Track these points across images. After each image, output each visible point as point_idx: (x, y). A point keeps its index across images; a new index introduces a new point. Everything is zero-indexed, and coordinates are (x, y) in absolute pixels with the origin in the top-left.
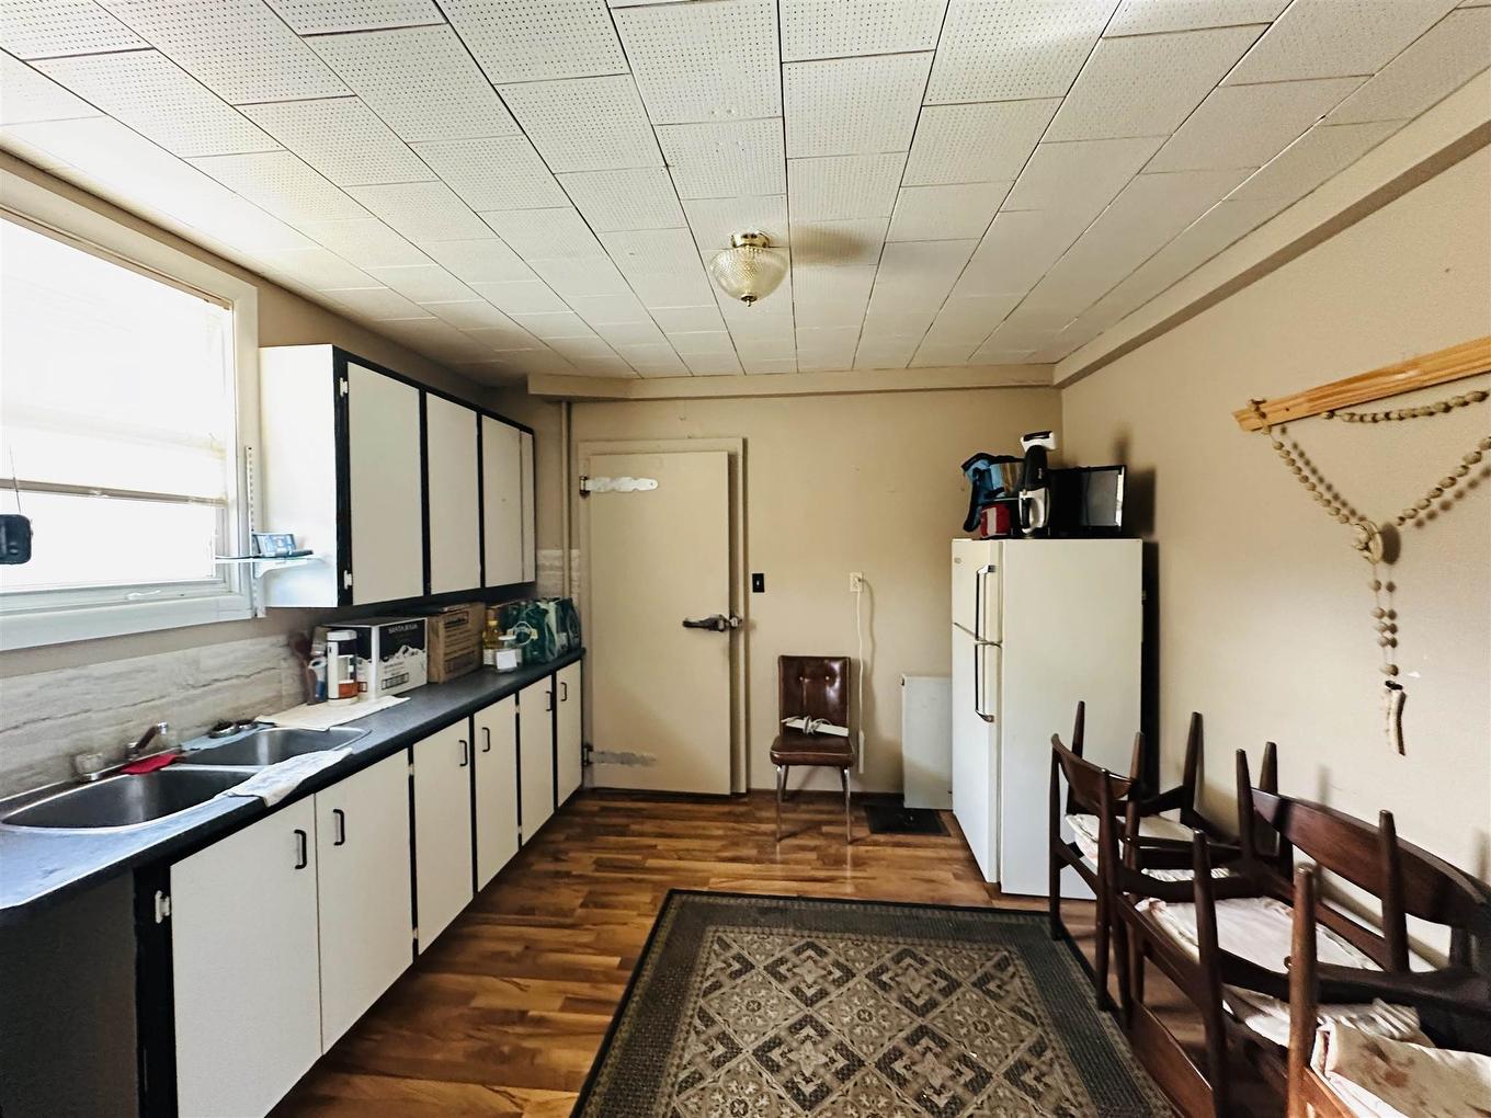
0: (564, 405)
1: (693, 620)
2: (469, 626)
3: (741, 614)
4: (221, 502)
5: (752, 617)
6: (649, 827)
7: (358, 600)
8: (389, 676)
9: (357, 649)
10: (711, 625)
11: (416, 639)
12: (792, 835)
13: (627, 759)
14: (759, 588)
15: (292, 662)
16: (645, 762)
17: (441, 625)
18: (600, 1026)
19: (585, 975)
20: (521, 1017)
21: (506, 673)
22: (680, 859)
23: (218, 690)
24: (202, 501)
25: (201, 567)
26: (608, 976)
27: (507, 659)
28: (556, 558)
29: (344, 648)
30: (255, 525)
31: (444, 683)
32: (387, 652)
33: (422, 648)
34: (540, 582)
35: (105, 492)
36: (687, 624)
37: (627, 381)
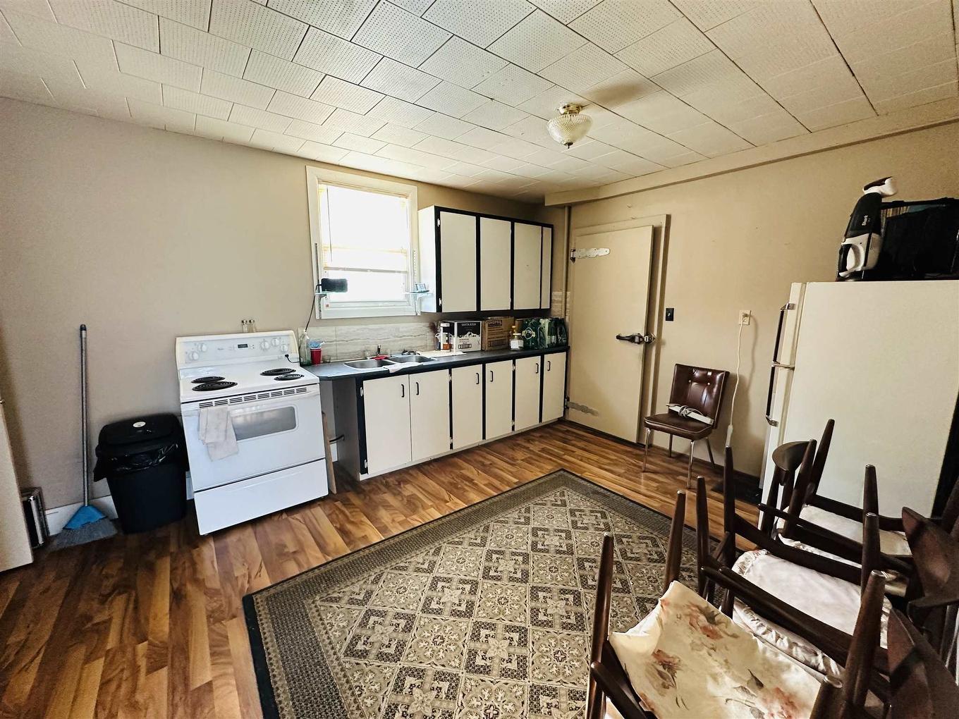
0: (566, 209)
1: (623, 335)
2: (502, 327)
3: (655, 334)
4: (406, 272)
5: (663, 336)
6: (581, 444)
7: (444, 310)
8: (462, 344)
9: (449, 330)
10: (632, 339)
11: (476, 330)
12: (655, 472)
13: (585, 410)
14: (670, 318)
15: (431, 333)
16: (593, 413)
17: (487, 325)
18: (491, 494)
19: (501, 479)
20: (471, 481)
21: (514, 350)
22: (581, 460)
23: (405, 339)
24: (400, 272)
25: (400, 296)
26: (508, 483)
27: (515, 344)
28: (560, 296)
29: (445, 330)
30: (417, 281)
31: (487, 351)
32: (461, 333)
33: (478, 334)
34: (553, 309)
35: (371, 270)
36: (619, 337)
37: (598, 188)
